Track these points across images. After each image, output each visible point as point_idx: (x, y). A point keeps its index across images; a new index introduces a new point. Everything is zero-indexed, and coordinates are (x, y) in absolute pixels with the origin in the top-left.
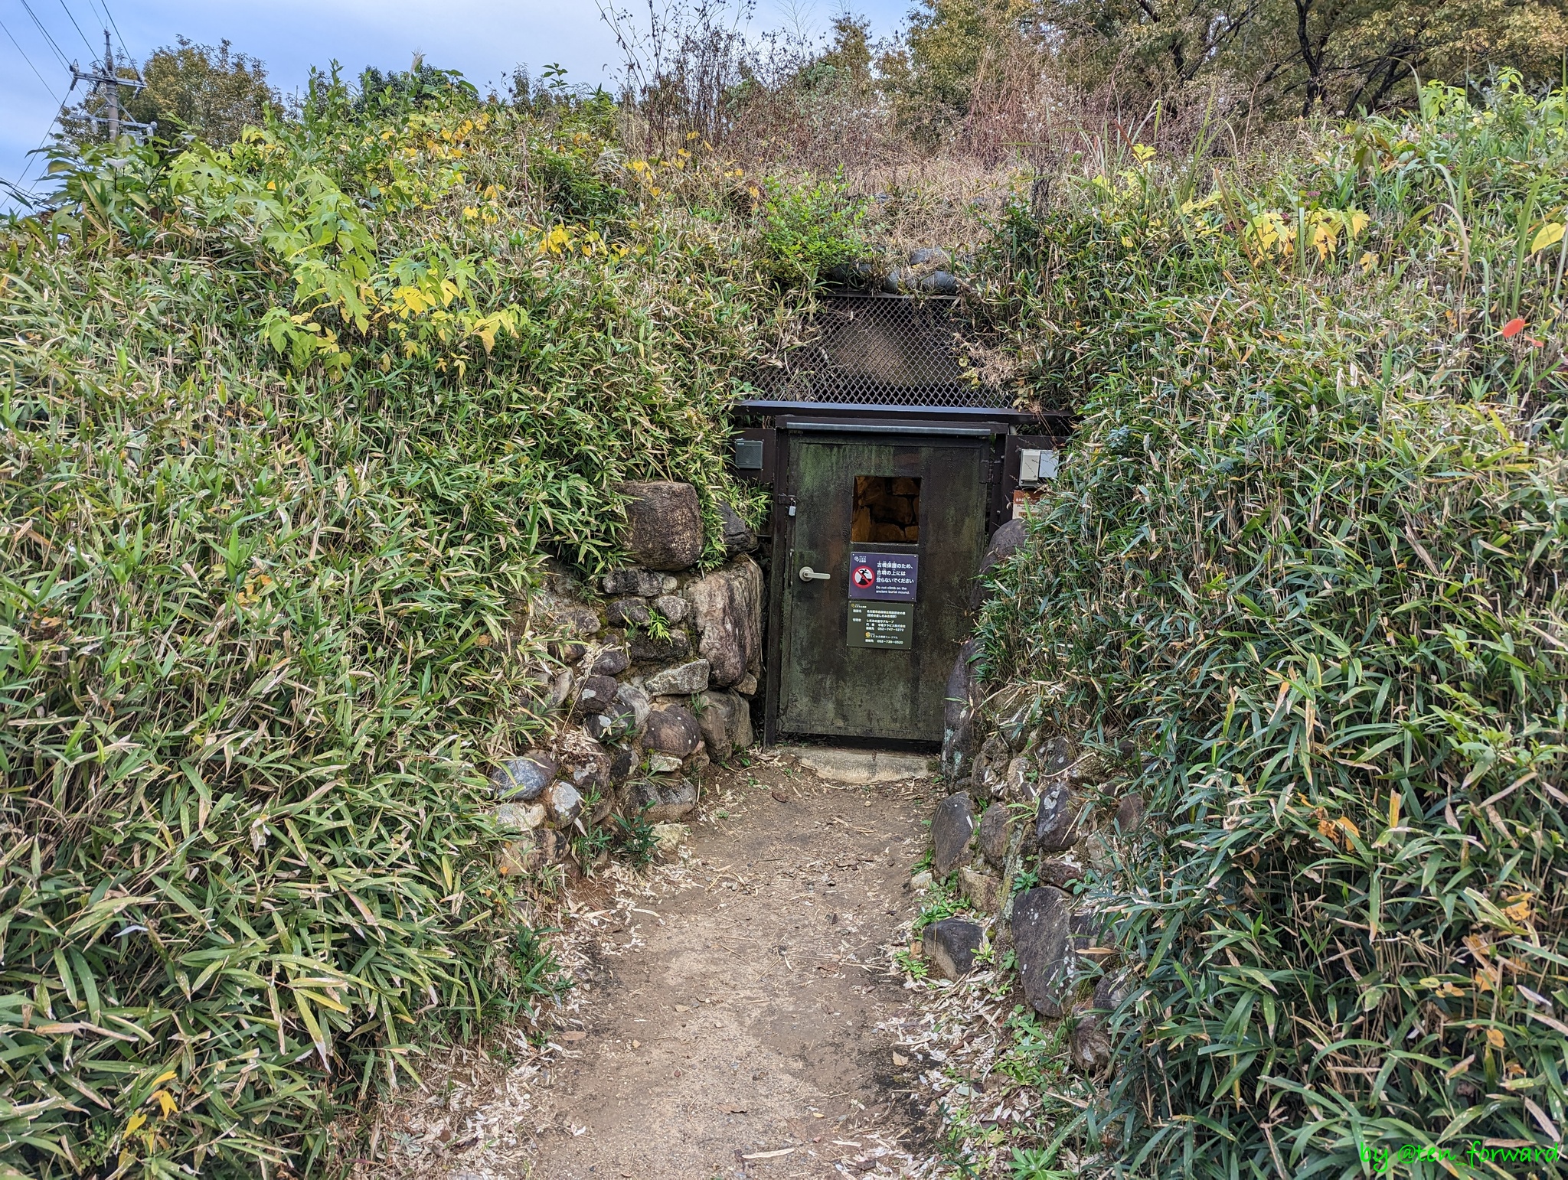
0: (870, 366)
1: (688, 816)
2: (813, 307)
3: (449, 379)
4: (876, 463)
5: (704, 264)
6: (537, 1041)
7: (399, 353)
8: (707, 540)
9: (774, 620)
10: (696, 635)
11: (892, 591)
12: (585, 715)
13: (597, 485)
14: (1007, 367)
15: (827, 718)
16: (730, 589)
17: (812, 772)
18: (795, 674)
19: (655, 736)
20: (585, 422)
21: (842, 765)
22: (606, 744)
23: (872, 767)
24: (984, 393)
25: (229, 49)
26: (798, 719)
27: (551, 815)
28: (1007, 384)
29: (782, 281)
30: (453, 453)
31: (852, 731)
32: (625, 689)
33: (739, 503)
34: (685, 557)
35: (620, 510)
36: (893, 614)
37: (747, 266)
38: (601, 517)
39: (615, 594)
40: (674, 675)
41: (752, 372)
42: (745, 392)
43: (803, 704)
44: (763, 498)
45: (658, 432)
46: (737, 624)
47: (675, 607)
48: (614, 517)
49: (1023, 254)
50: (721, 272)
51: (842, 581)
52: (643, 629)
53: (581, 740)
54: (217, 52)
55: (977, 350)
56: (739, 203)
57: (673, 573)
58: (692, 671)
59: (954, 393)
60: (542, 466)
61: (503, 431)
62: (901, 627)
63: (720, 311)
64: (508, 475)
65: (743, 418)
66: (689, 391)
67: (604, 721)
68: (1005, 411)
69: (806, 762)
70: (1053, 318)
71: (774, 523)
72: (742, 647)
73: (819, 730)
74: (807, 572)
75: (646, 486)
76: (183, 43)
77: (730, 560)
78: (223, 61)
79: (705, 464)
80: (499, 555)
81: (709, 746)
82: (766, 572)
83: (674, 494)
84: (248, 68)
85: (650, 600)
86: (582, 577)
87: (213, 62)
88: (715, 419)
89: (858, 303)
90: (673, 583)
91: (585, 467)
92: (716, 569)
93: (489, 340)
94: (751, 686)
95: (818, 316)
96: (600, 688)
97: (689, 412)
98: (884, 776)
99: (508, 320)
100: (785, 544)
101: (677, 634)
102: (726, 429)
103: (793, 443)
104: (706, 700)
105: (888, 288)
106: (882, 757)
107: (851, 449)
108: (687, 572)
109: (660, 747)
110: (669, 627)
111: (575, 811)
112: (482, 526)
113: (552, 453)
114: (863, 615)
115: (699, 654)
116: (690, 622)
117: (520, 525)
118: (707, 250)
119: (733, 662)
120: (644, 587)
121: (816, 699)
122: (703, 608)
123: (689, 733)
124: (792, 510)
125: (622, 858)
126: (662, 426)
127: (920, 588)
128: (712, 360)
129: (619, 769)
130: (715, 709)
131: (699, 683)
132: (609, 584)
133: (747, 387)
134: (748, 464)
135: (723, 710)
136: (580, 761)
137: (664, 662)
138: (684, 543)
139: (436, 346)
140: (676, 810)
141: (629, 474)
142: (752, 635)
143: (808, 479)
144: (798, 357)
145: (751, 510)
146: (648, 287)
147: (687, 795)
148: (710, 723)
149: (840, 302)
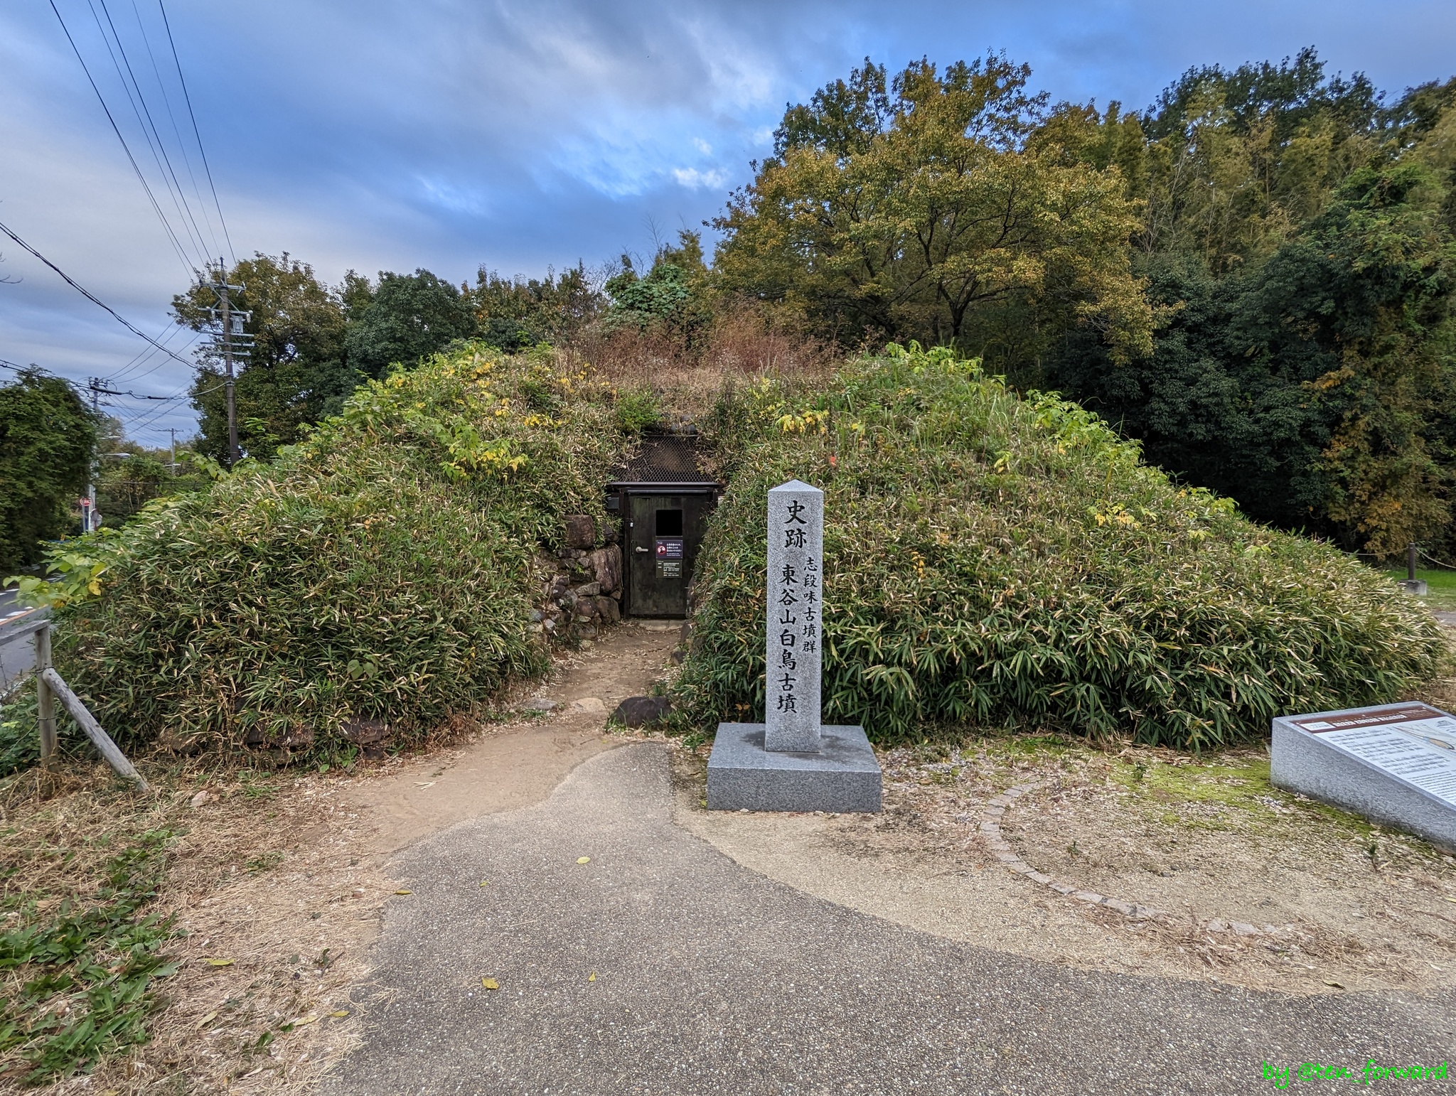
0: (665, 464)
1: (594, 639)
2: (639, 442)
3: (501, 482)
4: (667, 505)
5: (593, 428)
6: (547, 682)
7: (485, 474)
8: (597, 537)
9: (627, 569)
10: (594, 573)
11: (674, 555)
12: (555, 599)
13: (555, 517)
14: (714, 466)
15: (650, 608)
16: (607, 556)
17: (644, 628)
18: (636, 590)
19: (580, 609)
20: (550, 495)
21: (656, 625)
22: (563, 608)
23: (668, 625)
24: (706, 477)
25: (288, 258)
26: (638, 608)
27: (545, 629)
28: (714, 473)
29: (626, 432)
30: (507, 507)
31: (660, 612)
32: (568, 592)
33: (610, 522)
34: (589, 543)
35: (564, 526)
36: (674, 564)
37: (611, 427)
38: (557, 529)
39: (563, 557)
40: (585, 588)
41: (616, 471)
42: (612, 479)
43: (640, 602)
44: (620, 520)
45: (577, 496)
46: (610, 569)
47: (586, 562)
48: (562, 529)
49: (722, 420)
50: (600, 430)
51: (652, 552)
52: (573, 570)
53: (553, 607)
54: (280, 260)
55: (703, 458)
56: (608, 397)
57: (584, 549)
58: (593, 586)
59: (698, 476)
60: (536, 511)
61: (521, 499)
62: (677, 569)
63: (600, 447)
64: (524, 515)
65: (610, 489)
66: (588, 480)
67: (561, 601)
68: (712, 483)
69: (641, 625)
70: (729, 448)
71: (624, 529)
72: (613, 578)
73: (647, 612)
74: (639, 549)
75: (573, 517)
76: (258, 256)
77: (607, 544)
78: (285, 266)
79: (596, 508)
80: (524, 542)
81: (601, 616)
82: (623, 550)
83: (584, 519)
84: (302, 269)
85: (576, 559)
86: (550, 551)
87: (278, 266)
88: (599, 490)
89: (659, 439)
90: (584, 553)
91: (551, 511)
92: (601, 548)
93: (515, 467)
94: (618, 595)
95: (642, 445)
96: (559, 590)
97: (589, 488)
98: (672, 628)
99: (520, 460)
100: (629, 538)
101: (586, 572)
102: (604, 494)
103: (631, 498)
104: (599, 597)
105: (671, 432)
106: (672, 622)
107: (654, 500)
108: (590, 549)
109: (582, 613)
110: (584, 569)
111: (553, 628)
112: (518, 532)
113: (539, 506)
114: (662, 565)
115: (595, 580)
116: (591, 567)
117: (530, 532)
118: (595, 422)
119: (609, 584)
120: (573, 555)
121: (645, 600)
122: (597, 563)
123: (593, 609)
124: (632, 524)
125: (570, 649)
126: (578, 494)
127: (684, 554)
128: (597, 467)
129: (567, 618)
130: (603, 602)
131: (596, 591)
132: (560, 554)
133: (612, 477)
134: (613, 507)
135: (606, 602)
136: (554, 613)
137: (582, 583)
138: (588, 538)
139: (498, 471)
140: (589, 636)
141: (567, 513)
142: (618, 573)
143: (637, 512)
144: (632, 464)
145: (615, 525)
146: (570, 439)
147: (593, 631)
148: (600, 606)
149: (651, 439)
